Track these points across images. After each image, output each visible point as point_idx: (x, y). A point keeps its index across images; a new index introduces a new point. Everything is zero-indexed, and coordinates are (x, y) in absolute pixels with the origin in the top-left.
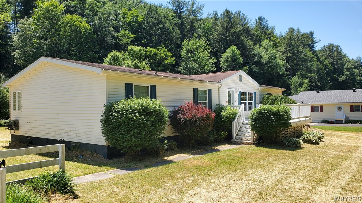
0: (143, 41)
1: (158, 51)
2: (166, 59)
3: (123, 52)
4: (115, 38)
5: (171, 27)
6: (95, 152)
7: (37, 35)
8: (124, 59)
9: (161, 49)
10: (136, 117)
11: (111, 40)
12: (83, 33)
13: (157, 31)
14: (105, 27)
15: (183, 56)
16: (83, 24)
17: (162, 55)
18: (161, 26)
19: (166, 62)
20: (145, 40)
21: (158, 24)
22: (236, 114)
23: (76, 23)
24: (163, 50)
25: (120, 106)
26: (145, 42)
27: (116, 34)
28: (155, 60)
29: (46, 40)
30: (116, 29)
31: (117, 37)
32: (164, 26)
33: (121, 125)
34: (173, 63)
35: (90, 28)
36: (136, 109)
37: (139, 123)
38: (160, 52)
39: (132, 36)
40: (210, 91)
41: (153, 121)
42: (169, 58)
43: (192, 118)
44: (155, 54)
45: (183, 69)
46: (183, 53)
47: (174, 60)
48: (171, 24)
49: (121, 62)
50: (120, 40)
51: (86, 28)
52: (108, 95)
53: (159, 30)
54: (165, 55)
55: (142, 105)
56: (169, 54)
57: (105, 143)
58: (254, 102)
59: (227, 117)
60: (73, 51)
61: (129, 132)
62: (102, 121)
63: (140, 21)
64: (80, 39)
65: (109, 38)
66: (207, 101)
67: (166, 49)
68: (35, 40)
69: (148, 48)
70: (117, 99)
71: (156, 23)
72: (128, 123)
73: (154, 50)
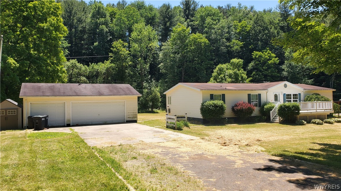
0: (250, 47)
1: (263, 53)
2: (270, 59)
3: (227, 64)
4: (227, 47)
5: (276, 31)
6: (199, 121)
7: (173, 51)
8: (227, 69)
9: (266, 52)
10: (211, 108)
11: (224, 49)
12: (203, 47)
13: (263, 37)
14: (220, 40)
15: (286, 56)
16: (203, 39)
17: (266, 57)
18: (266, 32)
19: (270, 63)
20: (252, 46)
21: (264, 30)
22: (273, 107)
23: (198, 40)
24: (267, 52)
25: (206, 104)
26: (252, 47)
27: (228, 44)
28: (260, 61)
29: (179, 54)
30: (229, 39)
31: (229, 46)
32: (269, 31)
33: (206, 111)
34: (276, 62)
35: (208, 42)
36: (212, 105)
37: (212, 110)
38: (264, 54)
39: (241, 44)
40: (260, 95)
41: (218, 110)
42: (273, 59)
43: (241, 109)
44: (260, 56)
45: (287, 66)
46: (287, 53)
47: (278, 60)
48: (276, 28)
49: (225, 71)
50: (231, 47)
51: (205, 43)
52: (203, 99)
53: (265, 35)
54: (269, 56)
55: (214, 103)
56: (273, 55)
57: (202, 118)
58: (299, 100)
59: (267, 109)
60: (196, 61)
61: (209, 113)
62: (200, 109)
63: (248, 30)
64: (201, 51)
65: (223, 48)
66: (258, 100)
67: (270, 51)
68: (172, 55)
69: (254, 52)
70: (205, 101)
71: (262, 30)
72: (209, 110)
73: (259, 53)
